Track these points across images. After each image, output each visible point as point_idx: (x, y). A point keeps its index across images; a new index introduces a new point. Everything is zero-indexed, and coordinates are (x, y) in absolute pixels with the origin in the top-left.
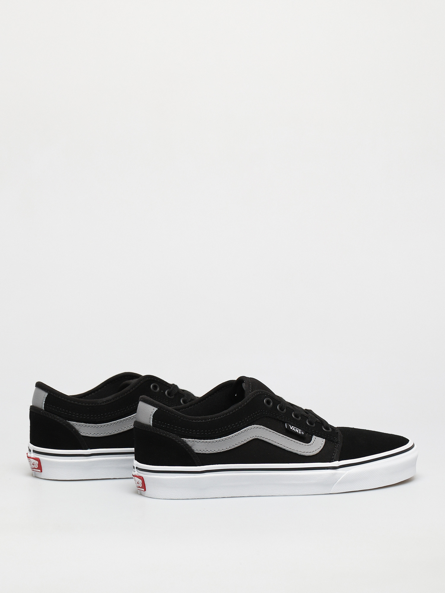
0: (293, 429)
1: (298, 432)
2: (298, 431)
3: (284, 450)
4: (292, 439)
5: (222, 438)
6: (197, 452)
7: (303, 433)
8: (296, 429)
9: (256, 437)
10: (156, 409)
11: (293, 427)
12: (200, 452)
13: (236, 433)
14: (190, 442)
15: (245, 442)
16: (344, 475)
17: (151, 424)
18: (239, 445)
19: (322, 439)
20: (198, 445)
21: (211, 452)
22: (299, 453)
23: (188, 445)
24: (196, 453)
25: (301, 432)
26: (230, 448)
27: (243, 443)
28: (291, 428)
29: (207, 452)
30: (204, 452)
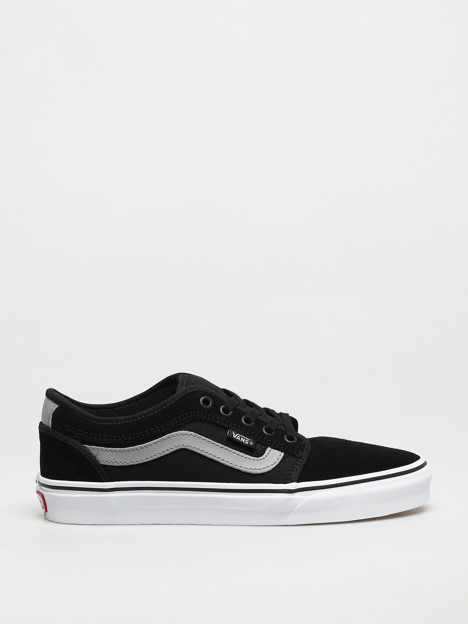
0: (237, 438)
1: (243, 442)
2: (245, 440)
3: (222, 464)
4: (234, 451)
5: (136, 446)
6: (102, 463)
7: (251, 443)
8: (242, 438)
9: (183, 447)
10: (57, 406)
11: (238, 435)
12: (106, 464)
13: (155, 440)
14: (94, 450)
15: (167, 452)
16: (304, 501)
17: (50, 426)
18: (159, 456)
19: (280, 452)
20: (104, 455)
21: (121, 464)
22: (243, 469)
23: (91, 454)
24: (102, 465)
25: (249, 442)
26: (146, 460)
27: (163, 454)
28: (234, 437)
29: (116, 464)
30: (111, 464)
